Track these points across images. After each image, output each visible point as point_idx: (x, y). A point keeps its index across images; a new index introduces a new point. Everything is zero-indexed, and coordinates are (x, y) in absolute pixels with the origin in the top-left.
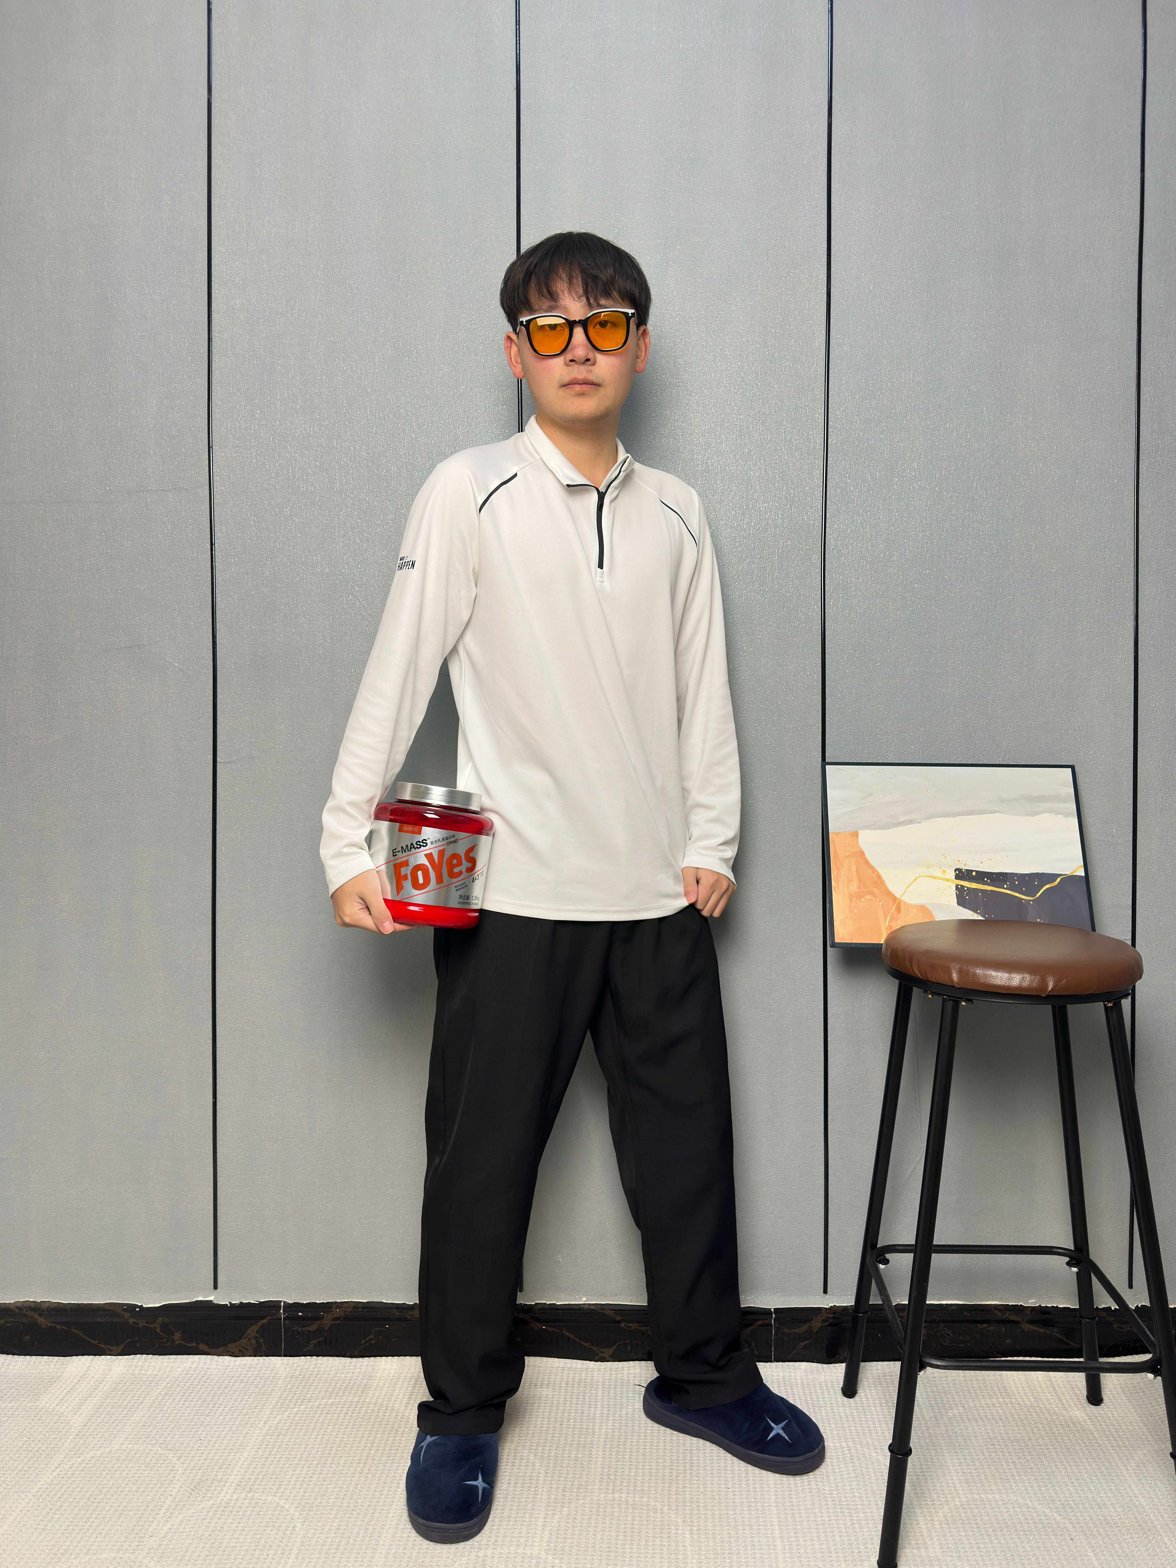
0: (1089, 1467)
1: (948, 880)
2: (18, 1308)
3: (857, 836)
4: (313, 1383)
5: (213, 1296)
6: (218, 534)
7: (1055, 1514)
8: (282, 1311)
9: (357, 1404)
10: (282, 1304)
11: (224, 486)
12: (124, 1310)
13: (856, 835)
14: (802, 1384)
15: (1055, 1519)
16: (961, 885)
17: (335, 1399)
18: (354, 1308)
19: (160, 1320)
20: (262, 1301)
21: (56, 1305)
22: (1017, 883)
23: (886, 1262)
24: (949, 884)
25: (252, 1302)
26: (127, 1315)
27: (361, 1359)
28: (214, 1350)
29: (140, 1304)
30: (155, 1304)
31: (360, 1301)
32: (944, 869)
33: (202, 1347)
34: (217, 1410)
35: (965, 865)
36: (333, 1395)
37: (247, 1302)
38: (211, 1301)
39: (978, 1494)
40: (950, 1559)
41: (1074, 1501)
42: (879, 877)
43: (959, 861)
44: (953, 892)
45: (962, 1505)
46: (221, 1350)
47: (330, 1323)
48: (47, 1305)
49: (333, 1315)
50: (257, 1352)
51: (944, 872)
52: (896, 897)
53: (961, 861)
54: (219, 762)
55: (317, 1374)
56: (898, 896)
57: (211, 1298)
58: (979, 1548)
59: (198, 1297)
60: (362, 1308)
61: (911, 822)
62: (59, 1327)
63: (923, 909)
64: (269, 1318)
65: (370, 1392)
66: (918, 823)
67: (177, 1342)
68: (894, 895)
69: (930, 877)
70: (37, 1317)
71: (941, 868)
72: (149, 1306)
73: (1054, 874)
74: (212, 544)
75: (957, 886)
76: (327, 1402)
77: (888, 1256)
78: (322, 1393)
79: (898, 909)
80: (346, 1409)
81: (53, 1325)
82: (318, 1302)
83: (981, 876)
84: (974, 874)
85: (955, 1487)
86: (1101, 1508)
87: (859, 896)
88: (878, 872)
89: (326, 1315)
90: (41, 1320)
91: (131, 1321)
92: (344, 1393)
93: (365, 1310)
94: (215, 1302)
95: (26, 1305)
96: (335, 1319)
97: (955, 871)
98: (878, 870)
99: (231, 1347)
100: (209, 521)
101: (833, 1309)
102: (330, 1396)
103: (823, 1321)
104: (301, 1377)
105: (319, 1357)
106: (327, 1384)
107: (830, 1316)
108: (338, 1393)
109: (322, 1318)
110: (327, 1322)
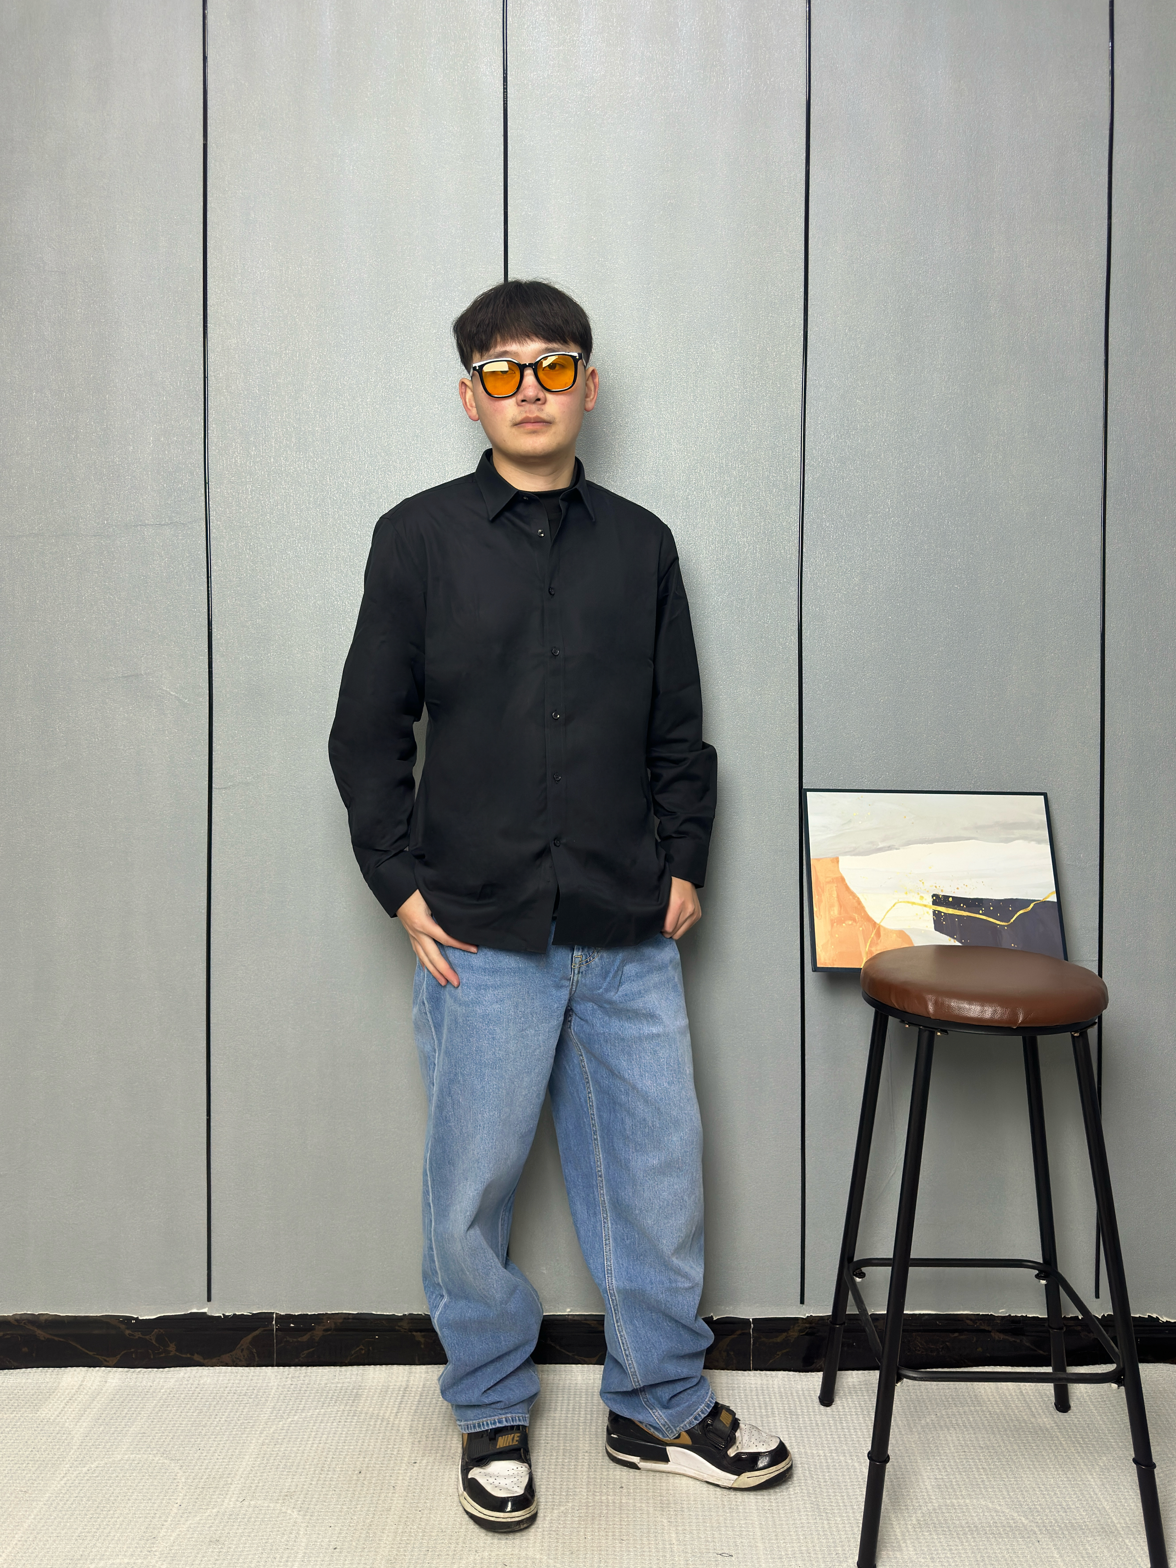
0: (1056, 1473)
1: (925, 906)
2: (17, 1320)
3: (838, 862)
4: (305, 1393)
5: (207, 1309)
6: (214, 568)
7: (1023, 1519)
8: (274, 1322)
9: (349, 1413)
10: (274, 1315)
11: (220, 521)
12: (120, 1322)
13: (836, 860)
14: (780, 1392)
15: (1022, 1523)
16: (938, 911)
17: (327, 1409)
18: (345, 1319)
19: (155, 1331)
20: (254, 1312)
21: (54, 1317)
22: (992, 908)
23: (862, 1275)
24: (927, 909)
25: (245, 1314)
26: (123, 1327)
27: (350, 1368)
28: (208, 1361)
29: (136, 1316)
30: (151, 1316)
31: (350, 1312)
32: (922, 895)
33: (197, 1357)
34: (213, 1421)
35: (942, 891)
36: (325, 1405)
37: (240, 1313)
38: (205, 1313)
39: (950, 1498)
40: (923, 1561)
41: (1040, 1505)
42: (859, 903)
43: (936, 887)
44: (930, 918)
45: (934, 1509)
46: (214, 1360)
47: (321, 1334)
48: (45, 1317)
49: (324, 1326)
50: (249, 1363)
51: (922, 897)
52: (875, 923)
53: (938, 887)
54: (215, 788)
55: (309, 1384)
56: (878, 921)
57: (205, 1310)
58: (950, 1550)
59: (192, 1309)
60: (352, 1319)
61: (890, 848)
62: (56, 1339)
63: (902, 934)
64: (262, 1329)
65: (361, 1401)
66: (897, 849)
67: (172, 1355)
68: (873, 921)
69: (909, 902)
70: (36, 1329)
71: (918, 894)
72: (144, 1318)
73: (1027, 900)
74: (208, 577)
75: (934, 912)
76: (320, 1412)
77: (864, 1269)
78: (314, 1402)
79: (878, 934)
80: (338, 1418)
81: (50, 1337)
82: (309, 1314)
83: (957, 902)
84: (951, 899)
85: (927, 1492)
86: (1066, 1512)
87: (840, 921)
88: (858, 898)
89: (317, 1326)
90: (39, 1332)
91: (127, 1332)
92: (335, 1403)
93: (355, 1321)
94: (209, 1314)
95: (24, 1317)
96: (325, 1330)
97: (933, 897)
98: (859, 895)
99: (226, 1357)
100: (205, 555)
101: (810, 1320)
102: (323, 1406)
103: (800, 1331)
104: (292, 1386)
105: (310, 1367)
106: (319, 1394)
107: (807, 1325)
108: (330, 1403)
109: (313, 1329)
110: (319, 1333)
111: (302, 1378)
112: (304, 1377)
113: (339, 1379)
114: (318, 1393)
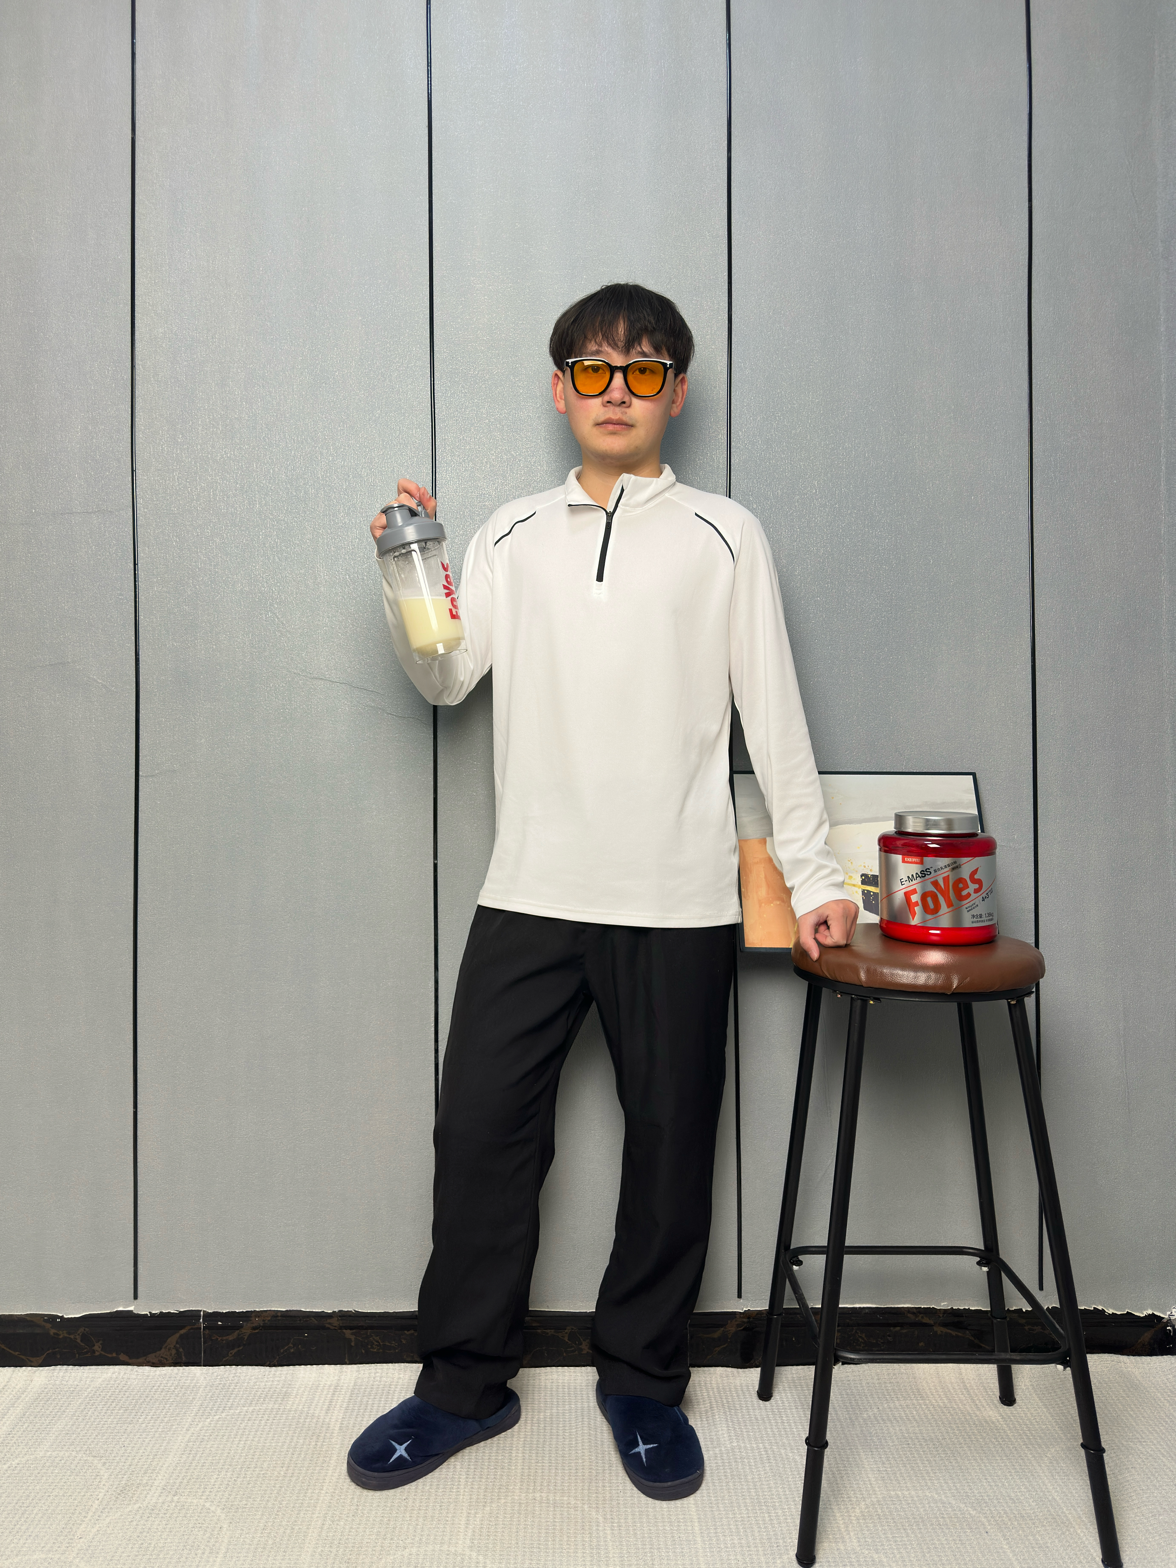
0: (1003, 1465)
1: (854, 886)
3: (765, 843)
4: (233, 1391)
5: (134, 1307)
6: (141, 554)
8: (201, 1320)
10: (202, 1313)
11: (147, 508)
12: (45, 1321)
13: (763, 841)
14: (718, 1388)
15: (970, 1514)
16: (867, 891)
17: (256, 1406)
18: (273, 1316)
19: (81, 1330)
20: (181, 1310)
23: (800, 1264)
24: (856, 889)
25: (172, 1312)
26: (47, 1325)
27: (280, 1368)
28: (133, 1361)
29: (60, 1315)
30: (77, 1314)
31: (277, 1310)
33: (123, 1357)
34: (139, 1418)
35: (871, 870)
36: (254, 1403)
37: (167, 1311)
38: (131, 1311)
39: (894, 1490)
41: (988, 1496)
43: (863, 866)
44: (860, 897)
45: (878, 1501)
46: (141, 1360)
47: (249, 1332)
49: (253, 1323)
50: (177, 1363)
53: (867, 867)
54: (142, 776)
55: (237, 1382)
57: (131, 1308)
59: (118, 1307)
60: (282, 1316)
64: (189, 1327)
65: (290, 1399)
67: (97, 1354)
72: (70, 1316)
74: (135, 564)
75: (863, 891)
76: (248, 1410)
77: (801, 1257)
78: (242, 1402)
82: (237, 1311)
87: (770, 899)
89: (245, 1323)
91: (52, 1332)
93: (282, 1319)
94: (136, 1312)
96: (254, 1328)
97: (861, 876)
99: (151, 1357)
100: (132, 542)
101: (748, 1313)
102: (251, 1404)
103: (739, 1324)
104: (221, 1385)
105: (239, 1367)
107: (745, 1320)
109: (240, 1327)
110: (247, 1331)
112: (233, 1376)
113: (269, 1379)
114: (246, 1392)
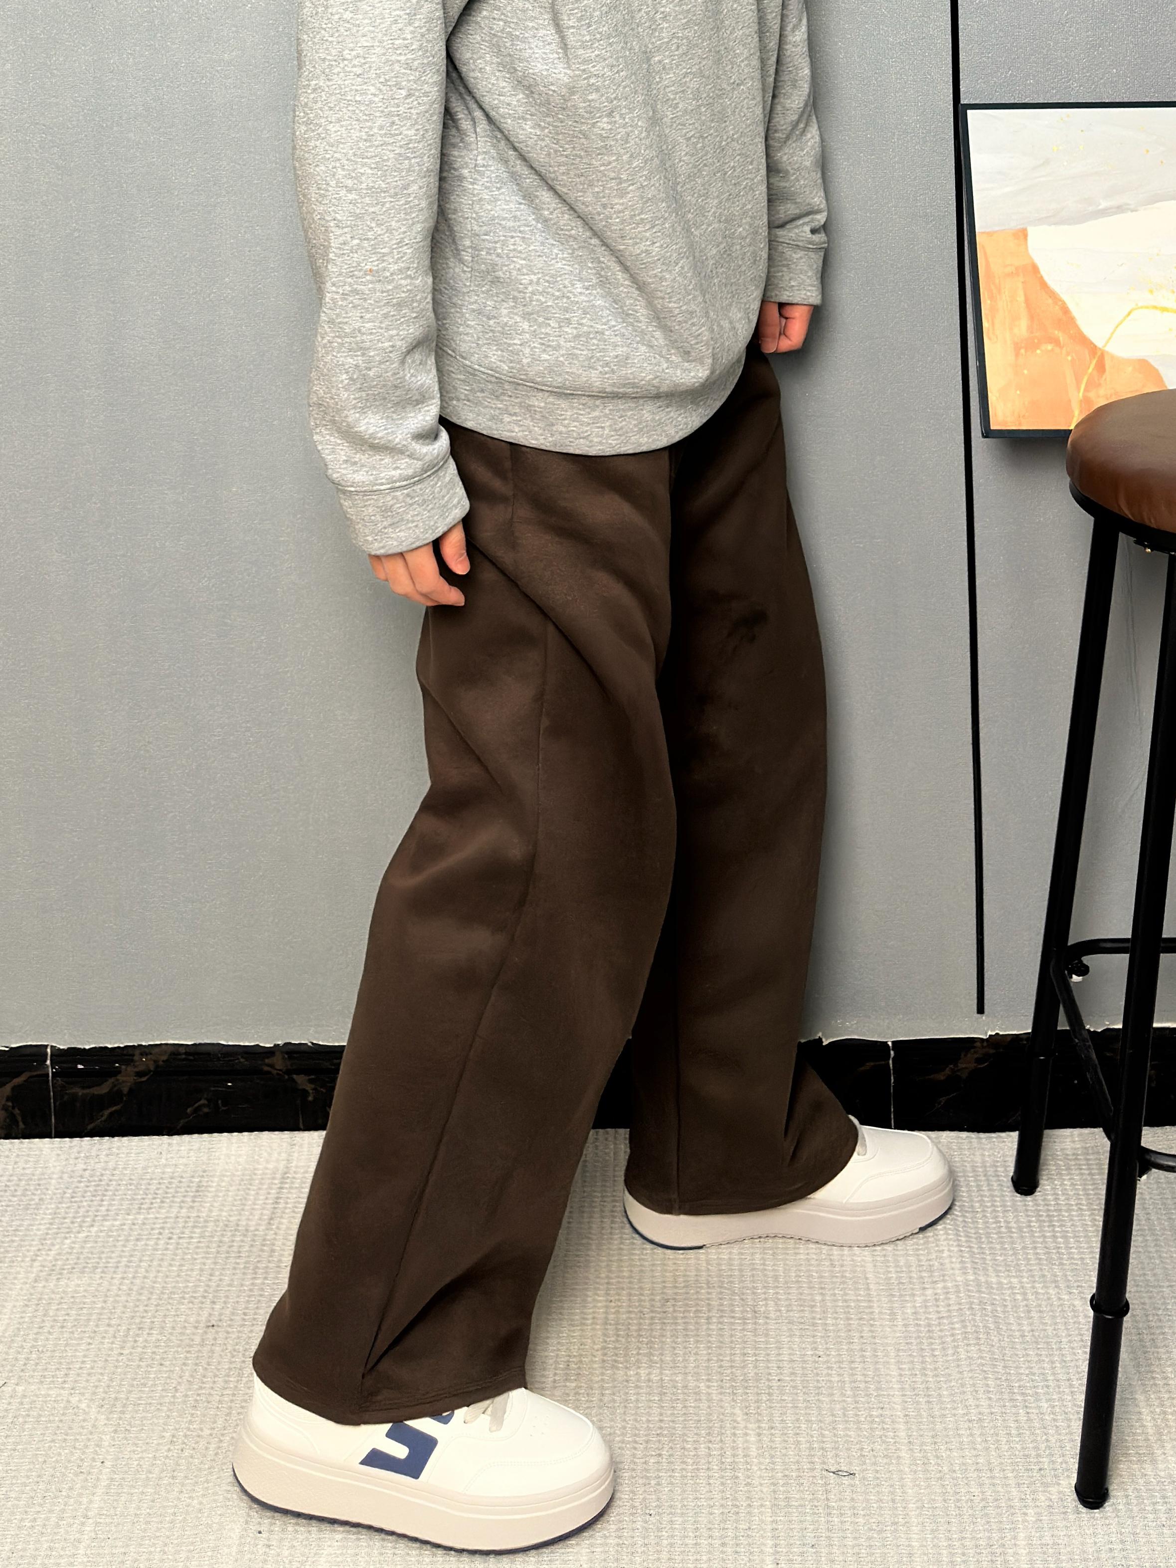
3: (1025, 238)
4: (108, 1185)
9: (186, 1222)
10: (49, 1050)
13: (1022, 235)
17: (148, 1213)
18: (172, 1053)
20: (13, 1046)
23: (1081, 969)
27: (186, 1138)
36: (144, 1207)
42: (1065, 309)
47: (131, 1080)
49: (137, 1066)
50: (10, 1132)
52: (1094, 346)
55: (115, 1169)
56: (1099, 344)
60: (185, 1054)
63: (1146, 367)
64: (28, 1074)
65: (206, 1199)
68: (1091, 342)
76: (136, 1219)
77: (1085, 959)
78: (125, 1204)
79: (1101, 368)
80: (167, 1231)
82: (110, 1046)
87: (1031, 346)
88: (1063, 302)
89: (123, 1067)
92: (162, 1202)
93: (191, 1057)
96: (139, 1074)
98: (1066, 300)
101: (995, 1040)
102: (140, 1208)
103: (978, 1061)
104: (87, 1173)
105: (116, 1139)
106: (133, 1187)
107: (992, 1051)
108: (152, 1203)
109: (118, 1072)
110: (127, 1079)
111: (103, 1158)
112: (107, 1155)
113: (167, 1159)
114: (131, 1184)
